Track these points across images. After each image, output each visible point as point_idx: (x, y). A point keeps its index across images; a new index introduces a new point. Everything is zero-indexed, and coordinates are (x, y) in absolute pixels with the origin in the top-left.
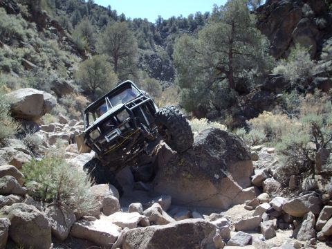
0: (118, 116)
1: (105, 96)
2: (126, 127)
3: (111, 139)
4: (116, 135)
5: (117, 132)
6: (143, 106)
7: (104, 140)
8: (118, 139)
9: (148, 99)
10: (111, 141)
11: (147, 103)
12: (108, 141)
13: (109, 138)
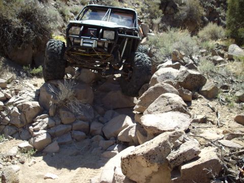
0: (105, 32)
1: (110, 8)
2: (104, 45)
3: (85, 45)
4: (90, 45)
5: (93, 43)
6: (130, 39)
7: (79, 41)
8: (90, 49)
9: (139, 37)
10: (83, 46)
11: (135, 39)
12: (81, 44)
13: (84, 43)
